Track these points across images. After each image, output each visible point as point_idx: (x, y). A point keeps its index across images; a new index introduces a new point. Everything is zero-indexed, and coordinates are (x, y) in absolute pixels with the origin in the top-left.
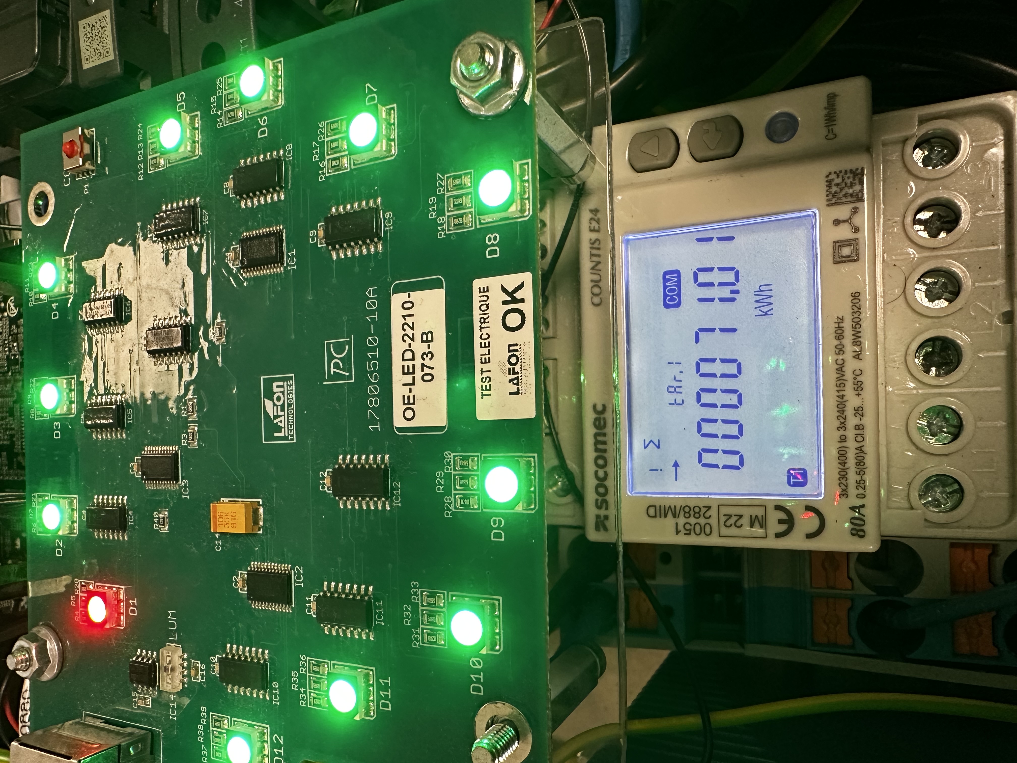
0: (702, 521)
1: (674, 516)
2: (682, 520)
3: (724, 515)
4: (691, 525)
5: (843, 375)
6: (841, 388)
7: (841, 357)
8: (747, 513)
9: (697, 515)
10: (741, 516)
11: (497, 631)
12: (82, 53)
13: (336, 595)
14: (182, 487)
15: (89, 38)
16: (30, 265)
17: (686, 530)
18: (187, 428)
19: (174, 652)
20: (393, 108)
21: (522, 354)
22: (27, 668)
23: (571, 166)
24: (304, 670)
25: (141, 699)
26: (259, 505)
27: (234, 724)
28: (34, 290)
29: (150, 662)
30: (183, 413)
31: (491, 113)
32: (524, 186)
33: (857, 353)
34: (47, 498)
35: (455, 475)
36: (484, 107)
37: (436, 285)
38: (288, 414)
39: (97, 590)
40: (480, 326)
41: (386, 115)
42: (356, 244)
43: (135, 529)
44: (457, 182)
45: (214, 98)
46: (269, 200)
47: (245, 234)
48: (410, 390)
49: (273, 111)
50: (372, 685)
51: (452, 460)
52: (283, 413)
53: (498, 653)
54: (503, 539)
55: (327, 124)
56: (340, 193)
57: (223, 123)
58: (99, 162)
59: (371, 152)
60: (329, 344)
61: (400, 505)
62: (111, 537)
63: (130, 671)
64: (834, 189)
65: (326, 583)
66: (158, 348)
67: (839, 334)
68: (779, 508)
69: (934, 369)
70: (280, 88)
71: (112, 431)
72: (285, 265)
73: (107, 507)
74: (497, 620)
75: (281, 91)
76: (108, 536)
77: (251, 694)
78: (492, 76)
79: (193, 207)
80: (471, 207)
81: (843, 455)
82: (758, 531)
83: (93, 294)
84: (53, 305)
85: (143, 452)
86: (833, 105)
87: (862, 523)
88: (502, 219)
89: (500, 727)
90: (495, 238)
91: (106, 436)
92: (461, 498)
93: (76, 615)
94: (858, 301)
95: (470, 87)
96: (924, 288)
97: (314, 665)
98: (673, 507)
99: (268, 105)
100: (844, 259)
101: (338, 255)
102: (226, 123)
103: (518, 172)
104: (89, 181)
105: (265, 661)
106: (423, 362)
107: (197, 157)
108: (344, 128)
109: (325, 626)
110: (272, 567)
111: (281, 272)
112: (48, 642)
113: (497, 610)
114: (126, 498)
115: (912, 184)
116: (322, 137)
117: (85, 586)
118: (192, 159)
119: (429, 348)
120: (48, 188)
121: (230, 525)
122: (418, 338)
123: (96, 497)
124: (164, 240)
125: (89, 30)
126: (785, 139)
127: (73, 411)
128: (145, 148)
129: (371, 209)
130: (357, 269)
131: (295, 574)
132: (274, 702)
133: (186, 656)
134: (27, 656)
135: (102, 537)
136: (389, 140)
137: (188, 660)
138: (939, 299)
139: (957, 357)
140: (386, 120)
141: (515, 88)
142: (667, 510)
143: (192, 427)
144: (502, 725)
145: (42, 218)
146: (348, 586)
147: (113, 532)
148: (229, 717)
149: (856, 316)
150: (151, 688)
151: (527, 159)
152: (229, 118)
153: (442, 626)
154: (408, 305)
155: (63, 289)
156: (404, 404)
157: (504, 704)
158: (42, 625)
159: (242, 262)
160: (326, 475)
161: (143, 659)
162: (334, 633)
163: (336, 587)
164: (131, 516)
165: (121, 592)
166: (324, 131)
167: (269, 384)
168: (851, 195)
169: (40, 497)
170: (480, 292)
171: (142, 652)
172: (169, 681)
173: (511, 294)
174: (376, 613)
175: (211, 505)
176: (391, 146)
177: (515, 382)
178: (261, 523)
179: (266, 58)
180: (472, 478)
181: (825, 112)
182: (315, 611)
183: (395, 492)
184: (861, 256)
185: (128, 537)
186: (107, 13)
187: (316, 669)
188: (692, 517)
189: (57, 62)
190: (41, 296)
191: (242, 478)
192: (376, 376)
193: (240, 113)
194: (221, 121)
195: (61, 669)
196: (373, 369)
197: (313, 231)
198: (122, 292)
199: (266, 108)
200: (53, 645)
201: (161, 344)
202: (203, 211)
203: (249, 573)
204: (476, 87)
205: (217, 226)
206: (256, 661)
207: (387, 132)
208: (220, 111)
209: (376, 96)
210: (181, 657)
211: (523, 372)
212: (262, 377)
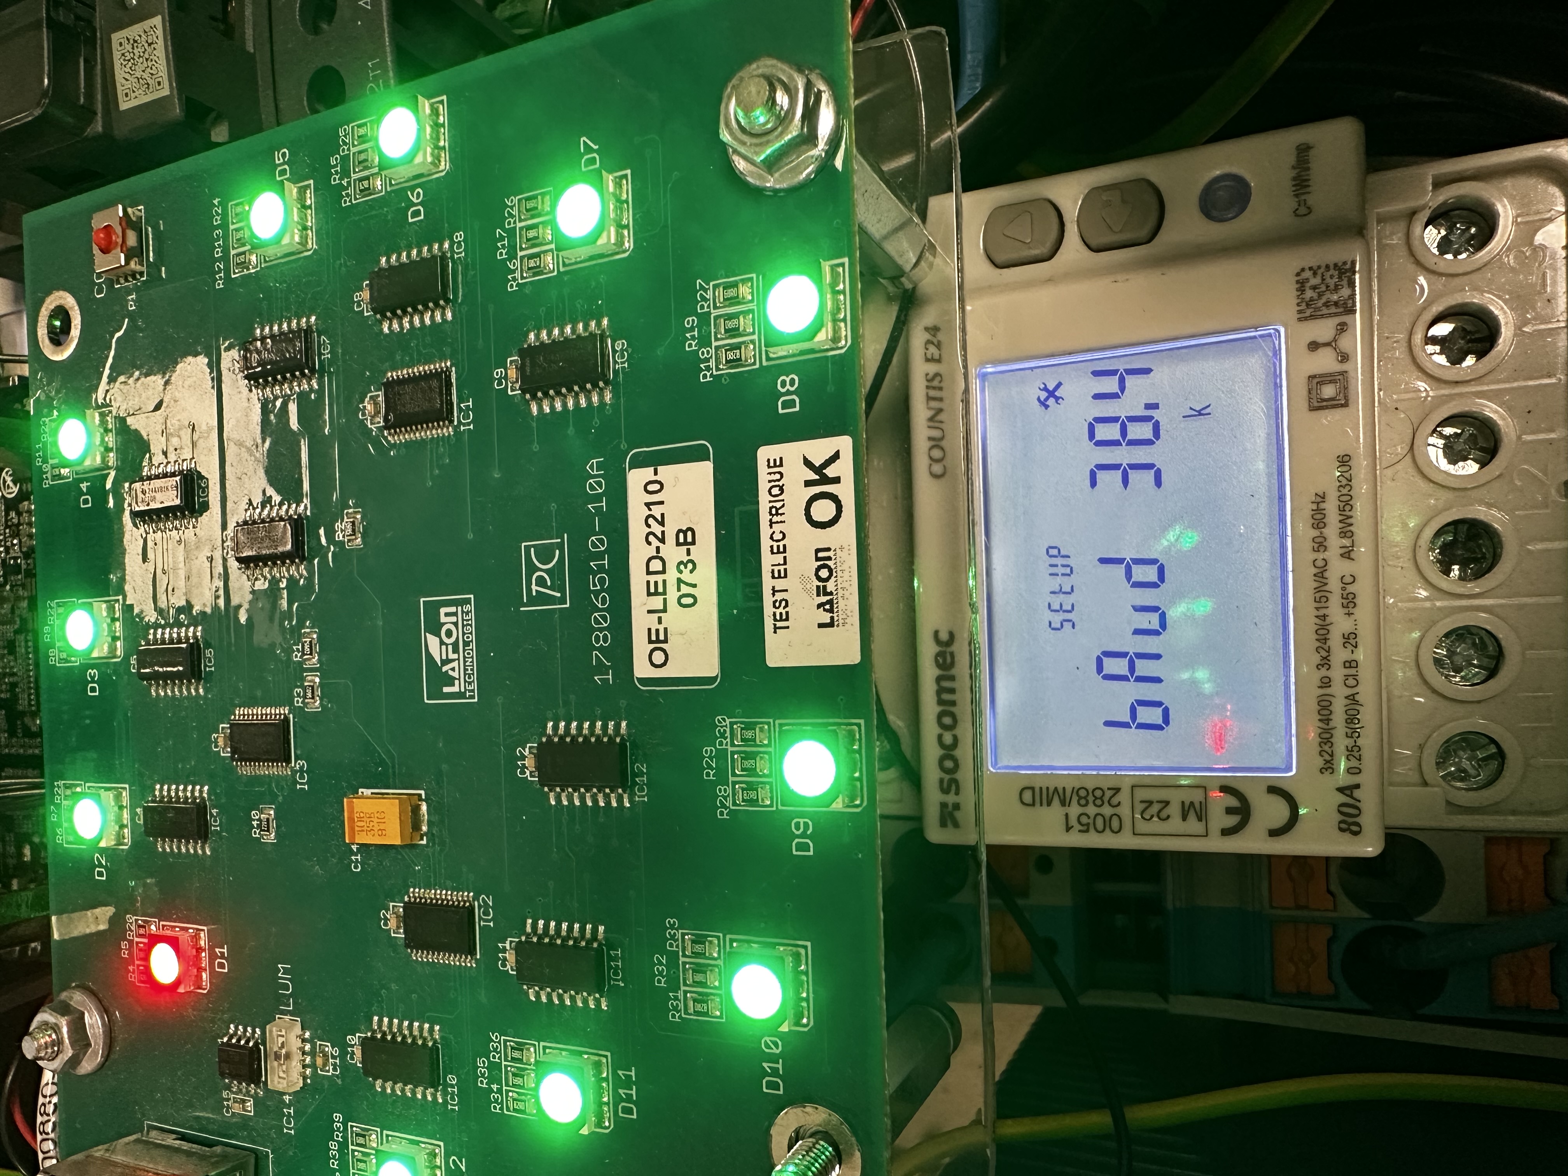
0: (1107, 811)
1: (1063, 803)
2: (1074, 810)
3: (1142, 802)
4: (1089, 817)
5: (1326, 584)
6: (1323, 605)
7: (1321, 556)
8: (1176, 798)
9: (1099, 801)
10: (1167, 803)
11: (804, 995)
12: (118, 85)
13: (547, 940)
14: (296, 772)
15: (129, 60)
16: (44, 422)
17: (1082, 825)
18: (303, 679)
19: (289, 1029)
20: (626, 176)
21: (838, 564)
22: (54, 1055)
23: (900, 261)
24: (497, 1056)
25: (237, 1102)
26: (420, 799)
27: (387, 1141)
28: (51, 462)
29: (251, 1044)
30: (296, 656)
31: (785, 185)
32: (838, 300)
33: (1346, 550)
34: (78, 789)
35: (733, 753)
36: (772, 176)
37: (698, 455)
38: (465, 657)
39: (161, 932)
40: (771, 520)
41: (615, 188)
42: (570, 390)
43: (221, 838)
44: (731, 293)
45: (336, 159)
46: (427, 321)
47: (390, 374)
48: (660, 619)
49: (432, 180)
50: (606, 1080)
51: (728, 730)
52: (455, 656)
54: (811, 853)
55: (519, 200)
57: (351, 198)
58: (151, 260)
59: (592, 245)
60: (528, 548)
61: (646, 799)
62: (183, 850)
63: (219, 1057)
64: (1309, 294)
65: (529, 921)
66: (254, 553)
67: (1319, 521)
68: (1225, 789)
69: (1456, 567)
70: (442, 144)
71: (182, 683)
72: (456, 423)
73: (176, 802)
74: (804, 978)
75: (444, 147)
76: (179, 848)
77: (414, 1093)
78: (787, 127)
79: (306, 331)
80: (753, 333)
81: (1324, 708)
82: (1193, 825)
83: (146, 469)
84: (81, 485)
85: (233, 717)
86: (1308, 162)
87: (1357, 812)
88: (802, 353)
89: (811, 1145)
90: (792, 382)
91: (173, 691)
92: (743, 789)
93: (129, 971)
94: (1347, 468)
95: (751, 145)
96: (1441, 442)
97: (512, 1048)
98: (1061, 791)
99: (423, 171)
100: (1325, 404)
101: (540, 408)
102: (356, 199)
103: (828, 279)
104: (137, 289)
105: (435, 1042)
106: (679, 575)
107: (310, 253)
108: (547, 208)
109: (529, 988)
110: (444, 897)
111: (449, 434)
112: (86, 1015)
113: (804, 962)
114: (206, 788)
115: (1422, 280)
116: (512, 221)
117: (144, 927)
118: (302, 255)
119: (688, 552)
120: (69, 301)
121: (376, 833)
122: (670, 539)
123: (158, 787)
124: (259, 384)
125: (129, 47)
126: (1230, 215)
127: (118, 653)
128: (226, 237)
129: (592, 335)
130: (571, 431)
131: (480, 907)
132: (450, 1107)
133: (307, 1035)
134: (54, 1036)
135: (168, 850)
136: (620, 226)
137: (311, 1041)
138: (1465, 459)
139: (1491, 550)
140: (614, 194)
141: (822, 145)
142: (1051, 795)
143: (309, 678)
144: (814, 1140)
145: (62, 347)
146: (564, 926)
147: (188, 842)
148: (379, 1130)
149: (1345, 491)
150: (252, 1085)
151: (840, 258)
152: (361, 191)
153: (715, 988)
154: (654, 487)
155: (98, 460)
156: (650, 642)
157: (817, 1108)
158: (77, 987)
159: (386, 419)
160: (526, 753)
161: (239, 1040)
162: (544, 999)
163: (546, 926)
164: (215, 817)
165: (202, 935)
166: (515, 212)
167: (433, 609)
168: (1336, 304)
169: (67, 788)
170: (769, 467)
171: (237, 1028)
172: (282, 1074)
173: (818, 470)
174: (610, 967)
175: (345, 800)
176: (622, 236)
177: (827, 607)
178: (425, 828)
179: (420, 97)
180: (761, 758)
181: (1293, 173)
182: (514, 965)
183: (637, 779)
184: (1351, 398)
185: (212, 850)
186: (157, 20)
187: (516, 1055)
188: (1091, 804)
189: (79, 99)
190: (62, 471)
191: (392, 757)
192: (604, 598)
193: (379, 183)
194: (348, 195)
195: (108, 1055)
196: (599, 588)
197: (499, 370)
198: (193, 466)
199: (421, 175)
200: (94, 1018)
201: (259, 548)
202: (323, 337)
203: (407, 906)
204: (761, 144)
205: (344, 361)
206: (420, 1042)
207: (617, 215)
208: (346, 180)
209: (597, 157)
210: (300, 1036)
211: (840, 592)
212: (422, 600)
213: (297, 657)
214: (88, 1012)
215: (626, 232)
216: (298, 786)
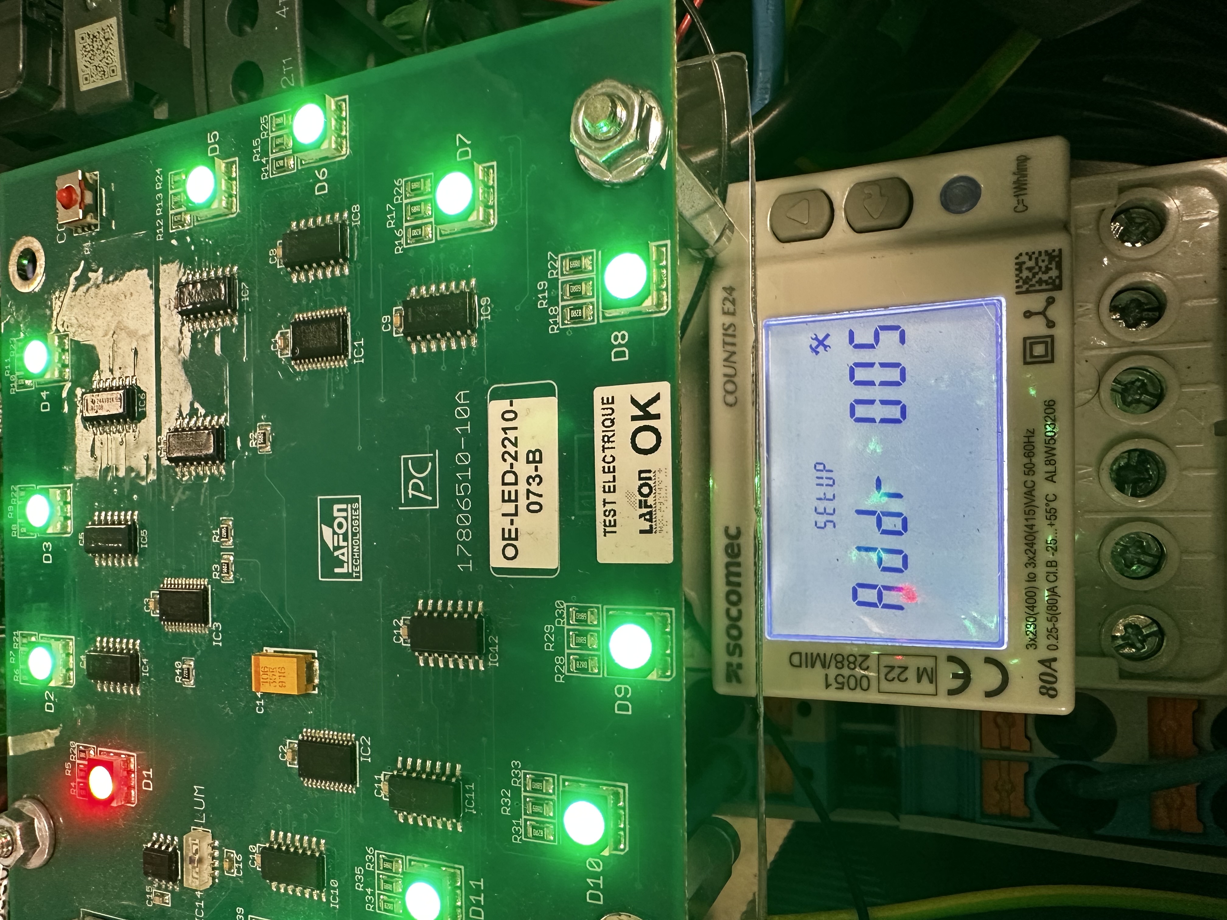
0: (858, 673)
1: (824, 666)
2: (833, 672)
3: (885, 667)
4: (844, 677)
5: (1034, 501)
6: (1031, 517)
7: (1029, 478)
8: (913, 664)
9: (852, 665)
10: (906, 668)
11: (622, 826)
12: (79, 70)
13: (414, 775)
14: (213, 631)
15: (89, 52)
16: (12, 341)
17: (839, 684)
18: (220, 557)
19: (202, 838)
20: (492, 167)
21: (657, 483)
22: (9, 853)
23: (707, 238)
24: (371, 866)
25: (157, 896)
26: (314, 658)
28: (17, 373)
29: (170, 849)
30: (215, 538)
31: (620, 180)
32: (662, 274)
33: (1050, 474)
34: (33, 639)
35: (569, 631)
36: (611, 173)
37: (546, 392)
38: (352, 545)
39: (99, 757)
40: (603, 446)
41: (484, 176)
42: (444, 335)
43: (149, 682)
44: (576, 264)
45: (258, 141)
46: (329, 275)
47: (297, 316)
48: (512, 521)
49: (335, 162)
50: (460, 888)
51: (565, 612)
52: (345, 544)
53: (622, 853)
54: (630, 713)
55: (405, 182)
56: (422, 271)
57: (269, 174)
58: (104, 214)
59: (465, 222)
60: (406, 460)
61: (497, 665)
62: (119, 691)
63: (144, 859)
64: (1026, 273)
65: (400, 759)
66: (183, 454)
67: (1029, 451)
68: (952, 659)
69: (1129, 486)
70: (344, 133)
71: (121, 557)
72: (350, 357)
73: (113, 653)
74: (622, 812)
75: (346, 137)
76: (115, 689)
77: (303, 893)
78: (624, 136)
79: (229, 278)
80: (593, 297)
81: (1031, 597)
82: (926, 686)
83: (95, 383)
84: (42, 393)
85: (162, 586)
86: (1026, 170)
87: (1054, 680)
88: (632, 314)
90: (623, 337)
91: (113, 563)
92: (576, 660)
93: (72, 787)
94: (1052, 411)
95: (594, 147)
97: (384, 860)
98: (822, 655)
99: (330, 155)
101: (419, 349)
102: (272, 174)
103: (654, 257)
104: (92, 239)
105: (321, 853)
106: (528, 487)
107: (234, 215)
108: (428, 189)
109: (399, 813)
110: (331, 737)
111: (344, 366)
112: (36, 821)
113: (622, 799)
114: (138, 642)
116: (399, 198)
117: (84, 752)
118: (228, 217)
119: (536, 469)
120: (36, 245)
121: (277, 684)
122: (522, 457)
123: (99, 639)
124: (190, 319)
125: (89, 41)
126: (964, 209)
127: (69, 530)
128: (165, 200)
129: (463, 293)
130: (443, 368)
131: (360, 745)
132: (332, 905)
133: (217, 843)
134: (9, 838)
135: (106, 690)
136: (487, 207)
137: (219, 848)
139: (1157, 473)
140: (483, 181)
141: (651, 151)
142: (814, 659)
143: (225, 557)
145: (28, 282)
146: (429, 763)
147: (122, 685)
149: (1050, 429)
150: (171, 883)
151: (664, 240)
152: (277, 168)
153: (550, 817)
154: (510, 416)
155: (57, 374)
156: (504, 539)
157: (630, 917)
158: (28, 798)
159: (293, 352)
161: (160, 846)
162: (411, 821)
163: (414, 763)
164: (145, 665)
165: (132, 760)
166: (402, 191)
167: (328, 506)
168: (1046, 282)
169: (24, 637)
170: (603, 403)
171: (159, 836)
172: (196, 876)
173: (643, 408)
174: (465, 798)
175: (253, 657)
176: (489, 214)
177: (648, 517)
178: (317, 681)
179: (327, 96)
180: (592, 635)
181: (1015, 178)
182: (387, 794)
183: (490, 648)
185: (142, 691)
186: (113, 21)
187: (387, 865)
188: (846, 668)
189: (47, 82)
190: (27, 382)
191: (292, 623)
192: (467, 502)
193: (292, 162)
194: (266, 171)
195: (53, 854)
196: (463, 494)
197: (386, 317)
198: (134, 382)
199: (326, 158)
200: (42, 824)
201: (187, 451)
202: (243, 283)
203: (301, 743)
204: (603, 149)
205: (260, 303)
206: (309, 853)
207: (484, 197)
208: (265, 159)
209: (470, 150)
210: (210, 845)
211: (658, 504)
212: (319, 498)
213: (215, 540)
214: (38, 819)
215: (491, 211)
216: (214, 643)
